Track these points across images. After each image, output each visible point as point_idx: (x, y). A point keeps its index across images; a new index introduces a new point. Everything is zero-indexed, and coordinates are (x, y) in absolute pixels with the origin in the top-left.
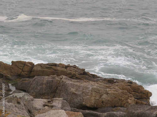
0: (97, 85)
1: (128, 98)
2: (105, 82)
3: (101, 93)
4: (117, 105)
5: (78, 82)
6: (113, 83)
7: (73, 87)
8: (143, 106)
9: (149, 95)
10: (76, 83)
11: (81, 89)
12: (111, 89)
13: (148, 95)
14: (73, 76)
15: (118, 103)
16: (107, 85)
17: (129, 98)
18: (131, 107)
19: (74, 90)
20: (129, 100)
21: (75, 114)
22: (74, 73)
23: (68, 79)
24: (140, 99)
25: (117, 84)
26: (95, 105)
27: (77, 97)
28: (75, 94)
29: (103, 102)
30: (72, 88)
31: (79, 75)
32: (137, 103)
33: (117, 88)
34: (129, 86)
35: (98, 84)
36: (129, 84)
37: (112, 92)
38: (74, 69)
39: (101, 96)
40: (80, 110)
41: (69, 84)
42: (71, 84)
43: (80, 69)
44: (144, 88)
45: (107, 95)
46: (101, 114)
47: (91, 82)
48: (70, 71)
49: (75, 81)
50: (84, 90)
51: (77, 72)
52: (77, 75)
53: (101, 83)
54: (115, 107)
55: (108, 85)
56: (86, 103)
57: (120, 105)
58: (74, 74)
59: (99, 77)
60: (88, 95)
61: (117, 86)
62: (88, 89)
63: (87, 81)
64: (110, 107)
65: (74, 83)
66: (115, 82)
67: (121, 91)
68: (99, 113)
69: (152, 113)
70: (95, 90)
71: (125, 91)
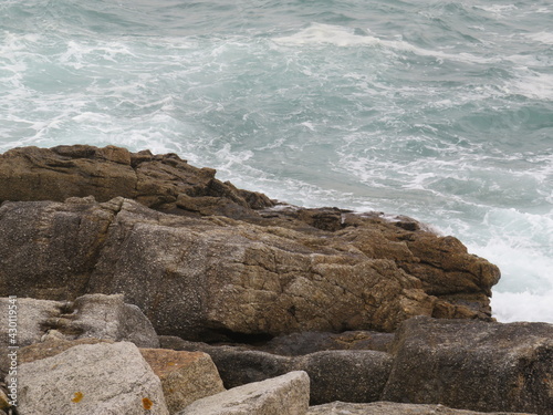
0: (266, 237)
1: (401, 293)
2: (302, 224)
3: (284, 272)
4: (353, 321)
5: (185, 224)
6: (333, 230)
7: (166, 249)
8: (464, 323)
9: (488, 277)
10: (179, 231)
11: (201, 255)
12: (326, 252)
13: (481, 277)
14: (165, 201)
15: (358, 313)
16: (311, 238)
17: (405, 290)
18: (413, 327)
19: (171, 258)
20: (404, 302)
21: (180, 360)
22: (170, 186)
23: (146, 214)
24: (452, 293)
25: (350, 231)
26: (260, 321)
27: (183, 290)
28: (174, 275)
29: (292, 310)
30: (162, 253)
31: (191, 195)
32: (437, 313)
33: (352, 249)
34: (401, 239)
35: (270, 232)
36: (402, 230)
37: (331, 266)
38: (171, 169)
39: (285, 283)
40: (196, 344)
41: (147, 232)
42: (157, 233)
43: (192, 170)
44: (465, 249)
45: (312, 279)
46: (285, 362)
47: (242, 226)
48: (154, 179)
49: (173, 221)
50: (214, 261)
51: (181, 184)
52: (181, 195)
53: (283, 230)
54: (345, 328)
55: (316, 238)
56: (222, 316)
57: (365, 320)
58: (169, 191)
59: (274, 203)
60: (230, 281)
61: (352, 239)
62: (229, 254)
63: (227, 222)
64: (321, 331)
65: (171, 230)
66: (344, 226)
67: (371, 261)
68: (277, 357)
69: (502, 354)
70: (261, 260)
71: (385, 262)
